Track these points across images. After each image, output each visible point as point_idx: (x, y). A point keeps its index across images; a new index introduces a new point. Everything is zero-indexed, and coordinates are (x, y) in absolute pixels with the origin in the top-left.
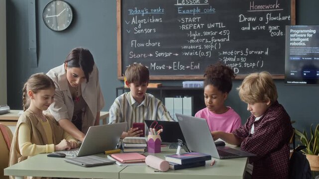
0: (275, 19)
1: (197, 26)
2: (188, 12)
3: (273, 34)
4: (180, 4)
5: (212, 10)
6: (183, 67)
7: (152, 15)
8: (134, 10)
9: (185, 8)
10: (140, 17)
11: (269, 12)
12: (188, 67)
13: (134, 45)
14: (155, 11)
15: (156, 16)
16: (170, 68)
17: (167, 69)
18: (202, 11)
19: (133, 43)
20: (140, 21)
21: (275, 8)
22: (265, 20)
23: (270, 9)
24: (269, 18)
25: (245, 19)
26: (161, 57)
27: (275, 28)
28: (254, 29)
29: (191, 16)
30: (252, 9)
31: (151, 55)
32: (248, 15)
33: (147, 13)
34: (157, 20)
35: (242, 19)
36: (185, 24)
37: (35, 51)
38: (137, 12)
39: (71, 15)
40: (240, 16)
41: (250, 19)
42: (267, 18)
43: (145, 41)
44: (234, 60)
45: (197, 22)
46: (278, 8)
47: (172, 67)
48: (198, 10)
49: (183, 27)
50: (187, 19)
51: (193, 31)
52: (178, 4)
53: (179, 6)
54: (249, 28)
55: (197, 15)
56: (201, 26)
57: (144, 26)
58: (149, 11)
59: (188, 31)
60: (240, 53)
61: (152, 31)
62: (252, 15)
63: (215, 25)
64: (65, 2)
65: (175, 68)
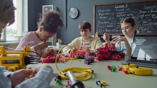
0: (154, 11)
1: (123, 15)
2: (120, 10)
3: (153, 18)
4: (117, 7)
5: (129, 9)
6: (117, 31)
7: (106, 12)
8: (100, 10)
9: (118, 9)
10: (102, 13)
11: (152, 9)
12: (119, 31)
13: (99, 23)
14: (107, 10)
15: (108, 12)
16: (112, 31)
17: (111, 31)
18: (125, 10)
19: (99, 22)
20: (101, 14)
21: (154, 7)
22: (150, 12)
23: (152, 8)
24: (152, 11)
25: (142, 12)
26: (109, 27)
27: (154, 15)
28: (146, 16)
29: (121, 12)
30: (145, 8)
31: (105, 26)
32: (143, 11)
33: (104, 11)
34: (108, 14)
35: (141, 12)
36: (118, 15)
37: (66, 25)
38: (101, 11)
39: (77, 13)
40: (140, 11)
41: (144, 12)
42: (151, 11)
43: (103, 21)
44: (137, 28)
45: (123, 14)
46: (156, 7)
47: (113, 30)
48: (123, 10)
49: (118, 16)
50: (119, 13)
51: (121, 17)
52: (116, 7)
53: (116, 8)
54: (143, 16)
55: (123, 11)
56: (124, 15)
57: (103, 16)
58: (105, 10)
59: (119, 17)
60: (139, 25)
61: (106, 18)
62: (145, 10)
63: (130, 15)
64: (76, 8)
65: (114, 31)
